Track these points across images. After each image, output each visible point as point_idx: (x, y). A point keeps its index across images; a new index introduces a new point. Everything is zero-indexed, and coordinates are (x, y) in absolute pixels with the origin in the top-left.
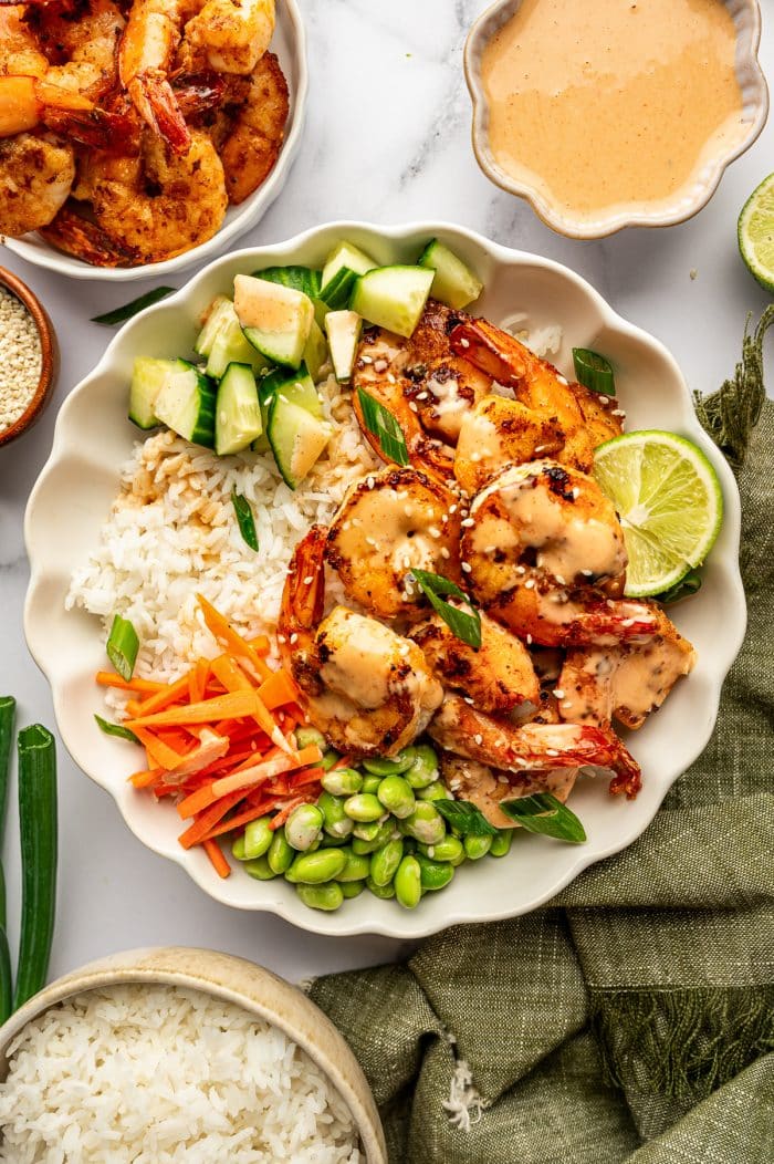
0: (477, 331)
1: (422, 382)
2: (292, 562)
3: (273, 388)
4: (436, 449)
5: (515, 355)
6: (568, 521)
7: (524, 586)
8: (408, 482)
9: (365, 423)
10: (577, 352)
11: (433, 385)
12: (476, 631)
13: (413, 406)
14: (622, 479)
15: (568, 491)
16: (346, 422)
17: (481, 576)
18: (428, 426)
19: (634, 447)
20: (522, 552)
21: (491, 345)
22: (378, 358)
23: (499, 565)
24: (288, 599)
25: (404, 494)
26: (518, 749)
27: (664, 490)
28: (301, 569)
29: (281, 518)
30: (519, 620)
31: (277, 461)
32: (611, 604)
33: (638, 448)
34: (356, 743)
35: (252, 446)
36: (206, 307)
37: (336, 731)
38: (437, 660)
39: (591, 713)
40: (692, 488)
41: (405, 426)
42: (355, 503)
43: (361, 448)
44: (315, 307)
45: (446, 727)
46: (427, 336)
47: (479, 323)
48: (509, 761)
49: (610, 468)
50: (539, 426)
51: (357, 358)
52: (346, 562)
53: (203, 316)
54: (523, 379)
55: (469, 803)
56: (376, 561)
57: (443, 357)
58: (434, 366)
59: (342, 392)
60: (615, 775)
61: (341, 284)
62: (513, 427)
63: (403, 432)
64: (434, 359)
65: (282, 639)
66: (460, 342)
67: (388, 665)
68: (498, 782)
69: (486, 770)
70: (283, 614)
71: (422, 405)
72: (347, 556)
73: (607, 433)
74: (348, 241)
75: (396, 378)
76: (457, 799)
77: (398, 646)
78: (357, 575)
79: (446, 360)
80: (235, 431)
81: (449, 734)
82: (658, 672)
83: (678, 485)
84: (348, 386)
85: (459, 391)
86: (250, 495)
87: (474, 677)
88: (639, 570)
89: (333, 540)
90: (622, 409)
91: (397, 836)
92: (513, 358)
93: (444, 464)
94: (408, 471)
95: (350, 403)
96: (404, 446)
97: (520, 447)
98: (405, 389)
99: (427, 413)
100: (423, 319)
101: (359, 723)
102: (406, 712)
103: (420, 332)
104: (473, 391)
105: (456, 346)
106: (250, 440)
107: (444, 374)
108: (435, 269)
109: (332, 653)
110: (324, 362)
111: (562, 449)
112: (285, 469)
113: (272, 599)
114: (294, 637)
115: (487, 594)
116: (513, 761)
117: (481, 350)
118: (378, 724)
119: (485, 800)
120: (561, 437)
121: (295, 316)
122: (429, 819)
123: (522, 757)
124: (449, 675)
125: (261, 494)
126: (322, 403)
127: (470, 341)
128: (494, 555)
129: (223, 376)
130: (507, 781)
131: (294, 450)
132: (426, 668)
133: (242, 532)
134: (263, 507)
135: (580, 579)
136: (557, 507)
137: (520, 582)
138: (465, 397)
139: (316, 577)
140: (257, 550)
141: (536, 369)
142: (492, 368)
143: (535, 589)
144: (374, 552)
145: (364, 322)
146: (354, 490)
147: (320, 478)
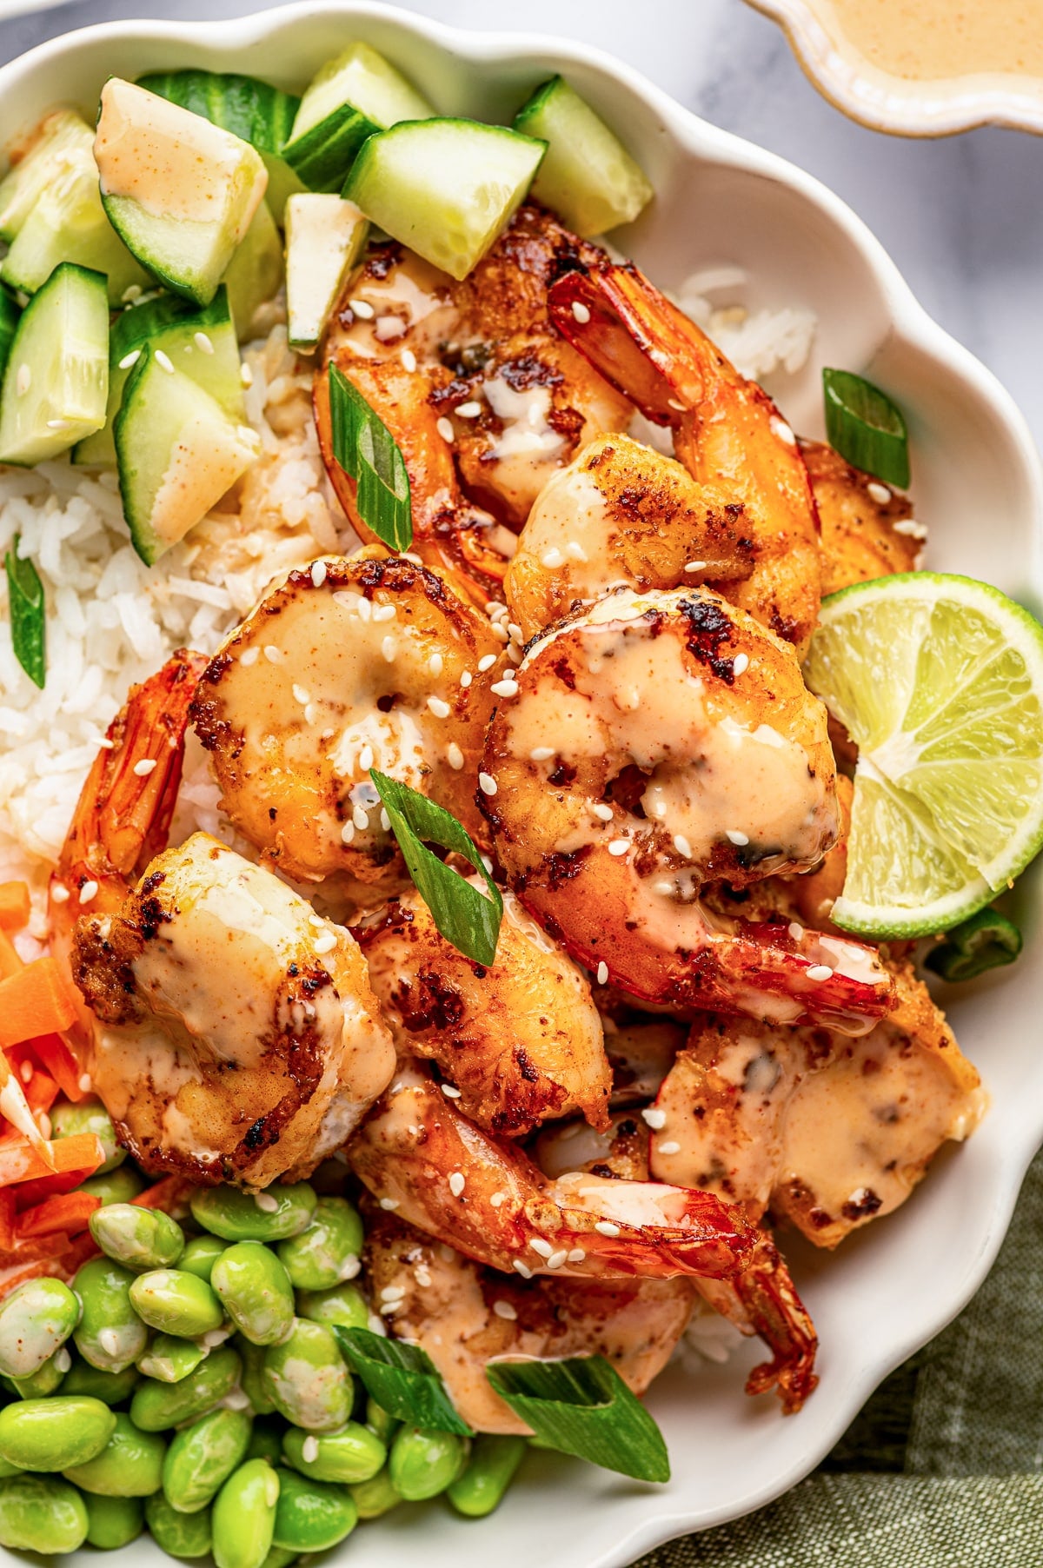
0: (609, 291)
1: (474, 381)
2: (115, 724)
3: (147, 335)
4: (480, 531)
5: (684, 358)
6: (714, 722)
7: (605, 848)
8: (400, 587)
9: (333, 446)
10: (833, 378)
11: (498, 390)
12: (488, 930)
13: (446, 430)
14: (877, 672)
15: (724, 657)
16: (293, 438)
17: (514, 811)
18: (470, 478)
19: (913, 606)
20: (611, 773)
21: (634, 326)
22: (389, 311)
23: (559, 792)
24: (90, 802)
25: (384, 609)
26: (538, 1215)
27: (958, 710)
28: (133, 743)
29: (109, 624)
30: (586, 927)
31: (123, 492)
32: (797, 931)
33: (923, 608)
34: (183, 1146)
35: (74, 452)
36: (28, 129)
37: (143, 1117)
38: (395, 987)
39: (717, 1175)
40: (1016, 715)
41: (418, 469)
42: (277, 611)
43: (316, 498)
44: (271, 179)
45: (390, 1145)
46: (505, 283)
47: (618, 277)
48: (515, 1243)
49: (858, 644)
50: (702, 518)
51: (342, 301)
52: (234, 735)
53: (17, 146)
54: (692, 413)
55: (417, 1349)
56: (299, 746)
57: (531, 332)
58: (508, 350)
59: (297, 371)
60: (767, 1355)
61: (333, 139)
62: (643, 507)
63: (411, 481)
64: (511, 334)
65: (61, 893)
66: (569, 307)
67: (284, 965)
68: (492, 1313)
69: (468, 1277)
70: (73, 836)
71: (466, 430)
72: (238, 723)
73: (874, 567)
74: (371, 46)
75: (420, 362)
76: (392, 1335)
77: (314, 932)
78: (253, 769)
79: (537, 341)
80: (47, 411)
81: (394, 1164)
82: (891, 1117)
83: (992, 701)
84: (311, 359)
85: (551, 414)
86: (49, 561)
87: (467, 1035)
88: (877, 876)
89: (215, 682)
90: (920, 522)
91: (238, 1403)
92: (678, 365)
93: (491, 565)
94: (404, 563)
95: (310, 398)
96: (406, 511)
97: (652, 555)
98: (434, 388)
99: (473, 450)
100: (501, 243)
101: (199, 1098)
102: (304, 1072)
103: (491, 272)
104: (584, 420)
105: (560, 317)
106: (73, 438)
107: (525, 371)
108: (546, 142)
109: (169, 921)
110: (269, 298)
111: (747, 577)
112: (138, 515)
113: (54, 802)
114: (90, 889)
115: (525, 853)
116: (524, 1245)
117: (612, 331)
118: (241, 1102)
119: (458, 1351)
120: (749, 550)
121: (222, 190)
122: (317, 1361)
123: (544, 1236)
124: (414, 1025)
125: (73, 563)
126: (246, 386)
127: (591, 311)
128: (551, 768)
129: (40, 289)
130: (512, 1316)
131: (166, 476)
132: (366, 994)
133: (15, 640)
134: (74, 596)
135: (724, 851)
136: (696, 685)
137: (598, 839)
138: (558, 428)
139: (163, 763)
140: (41, 683)
141: (725, 397)
142: (634, 379)
143: (629, 860)
144: (297, 725)
145: (373, 229)
146: (281, 584)
147: (212, 552)
